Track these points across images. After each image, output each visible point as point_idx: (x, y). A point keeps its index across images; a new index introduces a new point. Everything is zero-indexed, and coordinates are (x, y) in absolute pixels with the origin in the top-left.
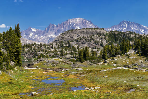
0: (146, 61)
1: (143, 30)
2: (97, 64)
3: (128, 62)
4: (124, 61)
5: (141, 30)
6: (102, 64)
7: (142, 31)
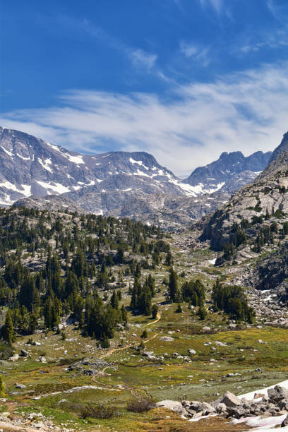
0: (98, 347)
1: (48, 161)
2: (8, 361)
3: (66, 351)
4: (56, 347)
5: (40, 161)
6: (19, 358)
7: (45, 163)
